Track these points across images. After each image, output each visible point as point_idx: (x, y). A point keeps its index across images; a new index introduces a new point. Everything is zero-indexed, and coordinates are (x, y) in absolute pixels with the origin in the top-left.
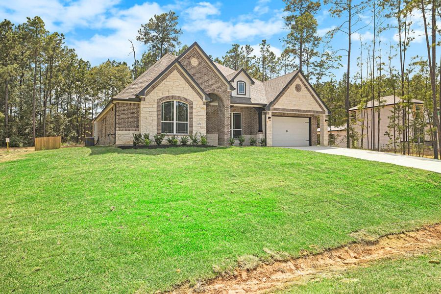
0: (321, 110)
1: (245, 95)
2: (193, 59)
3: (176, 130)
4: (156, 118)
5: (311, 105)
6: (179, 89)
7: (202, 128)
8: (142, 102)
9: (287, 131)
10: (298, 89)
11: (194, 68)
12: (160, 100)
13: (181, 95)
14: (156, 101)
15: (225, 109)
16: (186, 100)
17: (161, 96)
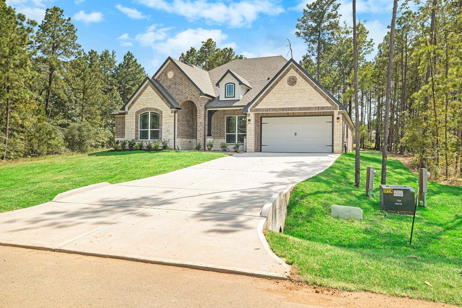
0: (330, 105)
1: (234, 97)
2: (170, 73)
3: (151, 136)
4: (134, 127)
5: (312, 100)
6: (152, 101)
7: (170, 134)
8: (126, 115)
9: (296, 134)
10: (292, 82)
11: (170, 80)
12: (137, 112)
13: (152, 107)
14: (135, 114)
15: (198, 114)
16: (157, 110)
17: (139, 109)
